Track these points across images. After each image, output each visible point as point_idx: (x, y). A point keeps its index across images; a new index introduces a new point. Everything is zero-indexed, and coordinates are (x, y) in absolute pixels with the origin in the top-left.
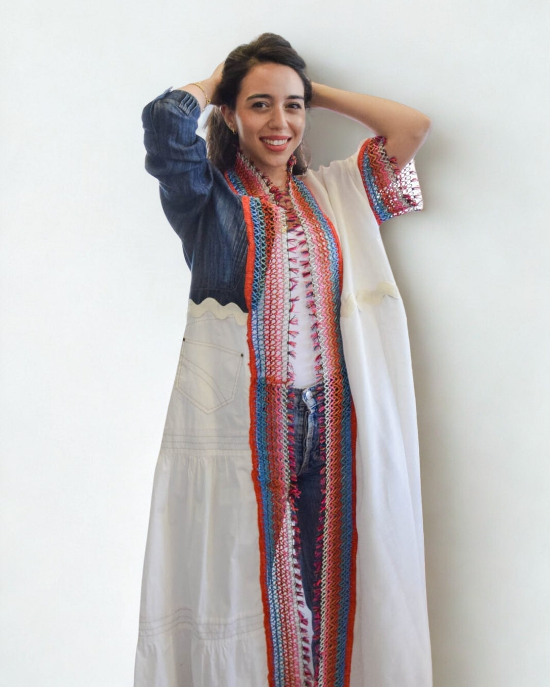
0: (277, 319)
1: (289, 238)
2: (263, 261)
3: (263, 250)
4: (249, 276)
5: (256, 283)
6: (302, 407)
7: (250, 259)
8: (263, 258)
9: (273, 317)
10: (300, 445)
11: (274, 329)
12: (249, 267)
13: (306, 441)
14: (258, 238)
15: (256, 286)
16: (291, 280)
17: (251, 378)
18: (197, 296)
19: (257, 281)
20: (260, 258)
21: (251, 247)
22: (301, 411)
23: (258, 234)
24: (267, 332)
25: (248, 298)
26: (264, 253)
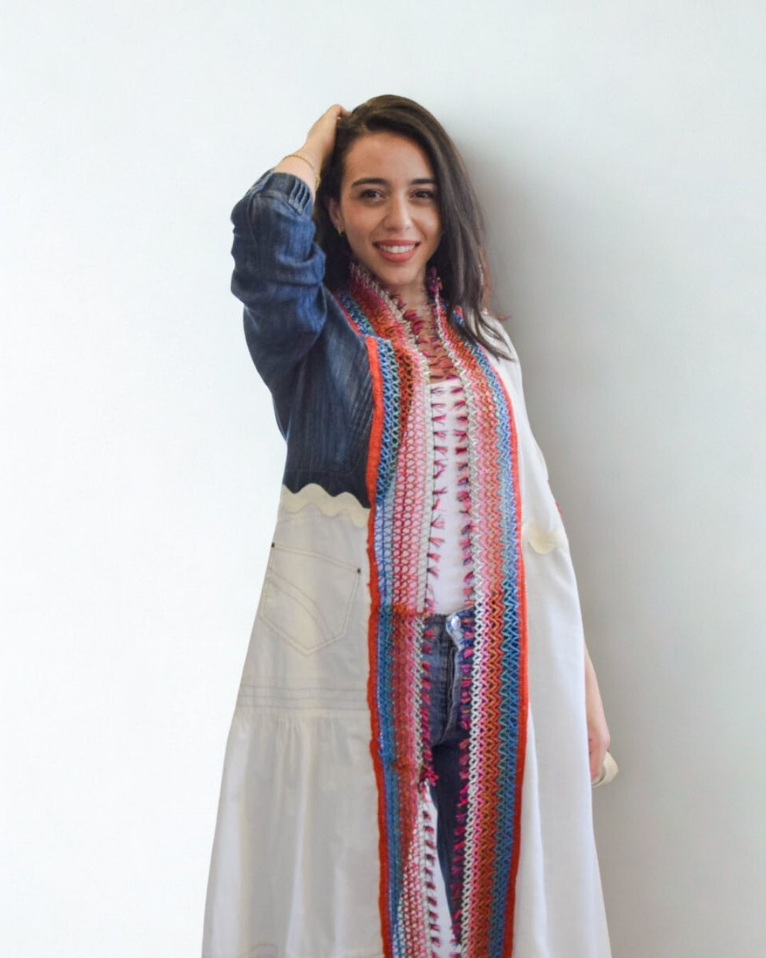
0: (413, 519)
1: (434, 402)
2: (395, 433)
3: (396, 417)
4: (373, 454)
5: (384, 465)
6: (446, 641)
7: (376, 430)
8: (395, 429)
9: (407, 515)
10: (443, 697)
11: (408, 534)
12: (374, 441)
13: (451, 691)
14: (388, 398)
15: (384, 469)
16: (436, 463)
17: (372, 606)
18: (294, 481)
19: (385, 461)
20: (391, 428)
21: (378, 412)
22: (444, 648)
23: (389, 394)
24: (398, 538)
25: (371, 487)
26: (396, 421)
